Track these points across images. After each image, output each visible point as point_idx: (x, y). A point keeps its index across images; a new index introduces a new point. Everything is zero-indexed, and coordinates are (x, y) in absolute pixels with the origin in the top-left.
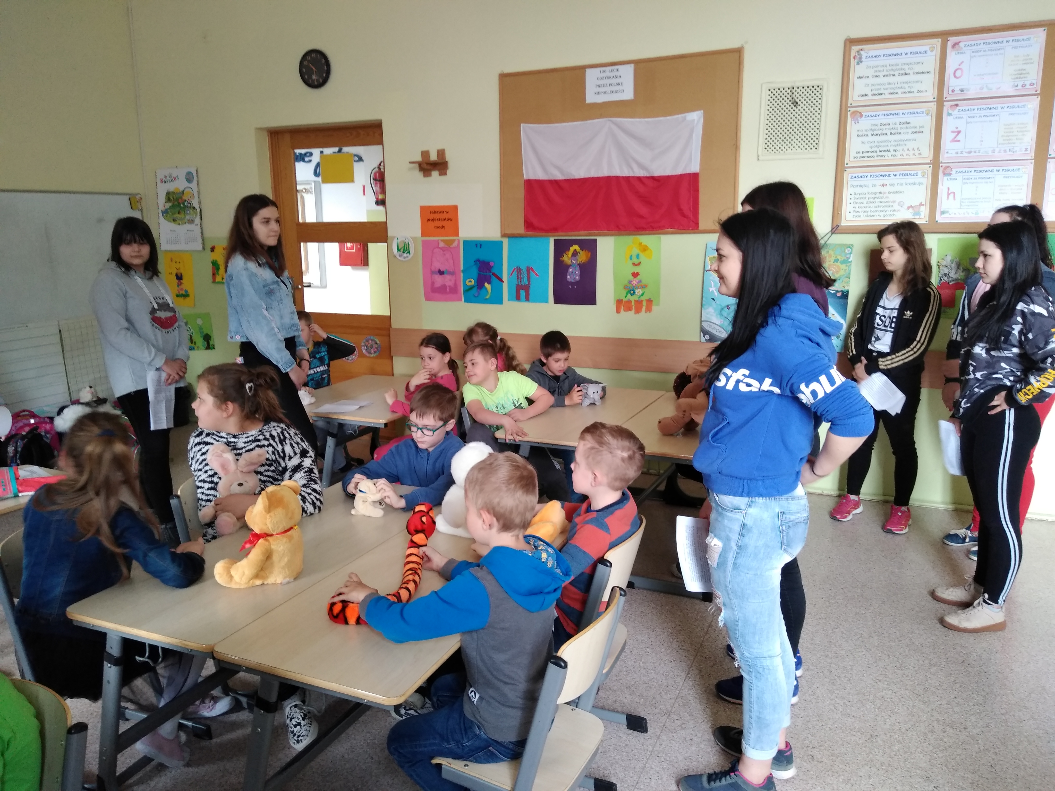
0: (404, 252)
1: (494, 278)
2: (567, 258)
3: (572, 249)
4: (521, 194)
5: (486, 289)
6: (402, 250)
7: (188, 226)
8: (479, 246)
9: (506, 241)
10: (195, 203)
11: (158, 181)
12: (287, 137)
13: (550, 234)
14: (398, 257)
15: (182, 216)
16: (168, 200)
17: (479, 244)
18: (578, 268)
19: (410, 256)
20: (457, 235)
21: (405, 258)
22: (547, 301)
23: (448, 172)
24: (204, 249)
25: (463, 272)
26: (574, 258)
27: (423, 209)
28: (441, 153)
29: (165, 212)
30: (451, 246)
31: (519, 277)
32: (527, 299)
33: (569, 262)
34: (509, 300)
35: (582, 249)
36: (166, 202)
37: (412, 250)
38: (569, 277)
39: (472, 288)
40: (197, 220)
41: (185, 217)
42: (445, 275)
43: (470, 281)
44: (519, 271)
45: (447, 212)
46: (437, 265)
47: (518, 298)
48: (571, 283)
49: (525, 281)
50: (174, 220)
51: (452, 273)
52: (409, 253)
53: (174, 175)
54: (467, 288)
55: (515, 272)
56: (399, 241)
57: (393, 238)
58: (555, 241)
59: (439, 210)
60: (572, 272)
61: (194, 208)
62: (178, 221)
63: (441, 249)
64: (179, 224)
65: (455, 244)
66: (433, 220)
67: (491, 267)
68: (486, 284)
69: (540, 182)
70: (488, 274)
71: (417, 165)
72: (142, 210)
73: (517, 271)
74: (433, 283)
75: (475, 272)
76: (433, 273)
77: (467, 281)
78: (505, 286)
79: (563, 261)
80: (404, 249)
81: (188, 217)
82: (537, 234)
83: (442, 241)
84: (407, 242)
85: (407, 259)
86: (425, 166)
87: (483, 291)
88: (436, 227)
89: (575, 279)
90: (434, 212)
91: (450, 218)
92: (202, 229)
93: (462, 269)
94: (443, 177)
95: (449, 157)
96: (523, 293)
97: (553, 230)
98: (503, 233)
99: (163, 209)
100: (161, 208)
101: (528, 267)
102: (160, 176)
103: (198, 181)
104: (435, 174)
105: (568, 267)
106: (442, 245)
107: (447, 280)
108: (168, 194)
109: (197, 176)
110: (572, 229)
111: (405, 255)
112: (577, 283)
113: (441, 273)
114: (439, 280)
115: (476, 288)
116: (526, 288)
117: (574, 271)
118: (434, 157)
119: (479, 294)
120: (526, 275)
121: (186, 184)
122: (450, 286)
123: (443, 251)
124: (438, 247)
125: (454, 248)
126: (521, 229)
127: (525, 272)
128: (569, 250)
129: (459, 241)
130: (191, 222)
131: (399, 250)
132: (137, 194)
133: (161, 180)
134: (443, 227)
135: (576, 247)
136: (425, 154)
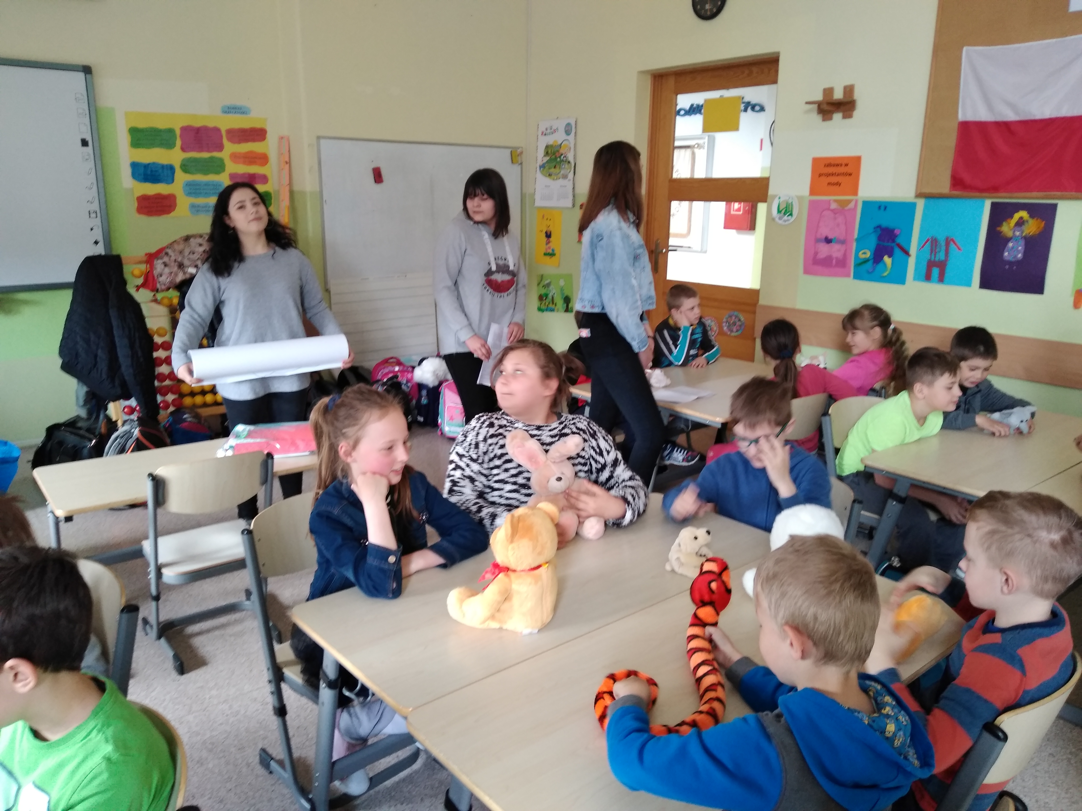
0: (785, 214)
1: (897, 251)
2: (1007, 228)
3: (1017, 216)
4: (951, 140)
5: (885, 264)
6: (783, 211)
7: (561, 182)
8: (882, 208)
9: (921, 204)
10: (571, 158)
11: (540, 133)
12: (671, 82)
13: (987, 194)
14: (777, 219)
15: (557, 170)
16: (547, 154)
17: (883, 206)
18: (1022, 243)
19: (792, 219)
20: (856, 193)
21: (785, 221)
22: (968, 284)
23: (856, 113)
24: (574, 205)
25: (857, 240)
26: (1017, 228)
27: (816, 161)
28: (849, 90)
29: (542, 167)
30: (846, 208)
31: (933, 250)
32: (941, 279)
33: (1010, 234)
34: (915, 279)
35: (1032, 216)
36: (545, 156)
37: (795, 212)
38: (1006, 254)
39: (866, 261)
40: (571, 175)
41: (560, 172)
42: (833, 244)
43: (864, 253)
44: (934, 242)
45: (846, 165)
46: (825, 231)
47: (928, 277)
48: (1010, 263)
49: (941, 256)
50: (550, 175)
51: (842, 242)
52: (791, 215)
53: (554, 128)
54: (859, 261)
55: (929, 243)
56: (781, 200)
57: (774, 197)
58: (994, 205)
59: (837, 162)
60: (1012, 248)
61: (569, 162)
62: (553, 177)
63: (833, 211)
64: (554, 179)
65: (851, 205)
66: (828, 175)
67: (896, 236)
68: (886, 258)
69: (981, 126)
70: (890, 244)
71: (815, 106)
72: (521, 164)
73: (932, 242)
74: (816, 253)
75: (873, 241)
76: (817, 241)
77: (861, 253)
78: (912, 261)
79: (1001, 232)
80: (786, 210)
81: (562, 172)
82: (965, 194)
83: (835, 201)
84: (790, 201)
85: (787, 223)
86: (825, 107)
87: (880, 266)
88: (829, 184)
89: (1016, 256)
90: (829, 165)
91: (849, 171)
92: (574, 184)
93: (856, 236)
94: (848, 121)
95: (858, 95)
96: (935, 272)
97: (993, 189)
98: (919, 192)
99: (541, 164)
100: (540, 162)
101: (947, 239)
102: (542, 128)
103: (575, 133)
104: (837, 117)
105: (1008, 240)
106: (834, 206)
107: (835, 251)
108: (547, 147)
109: (576, 127)
110: (1020, 190)
111: (786, 218)
112: (1018, 263)
113: (828, 241)
114: (824, 250)
115: (871, 263)
116: (942, 266)
117: (1015, 247)
118: (838, 95)
119: (874, 269)
120: (944, 248)
121: (564, 136)
122: (837, 258)
123: (835, 214)
124: (829, 209)
125: (849, 210)
126: (945, 186)
127: (943, 243)
128: (1012, 217)
129: (856, 202)
130: (565, 177)
131: (779, 211)
132: (518, 148)
133: (543, 133)
134: (838, 184)
135: (1023, 214)
136: (828, 92)
